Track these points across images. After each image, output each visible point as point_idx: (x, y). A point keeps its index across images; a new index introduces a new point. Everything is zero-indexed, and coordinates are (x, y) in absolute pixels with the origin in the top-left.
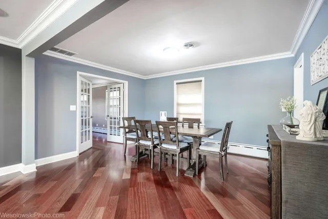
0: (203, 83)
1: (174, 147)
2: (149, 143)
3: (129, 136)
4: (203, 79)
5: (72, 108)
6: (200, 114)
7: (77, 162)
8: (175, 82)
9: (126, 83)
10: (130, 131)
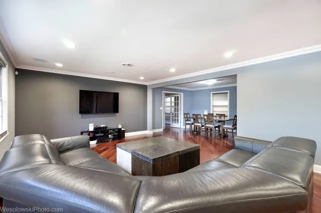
0: (228, 94)
1: (212, 126)
2: (200, 124)
3: (187, 122)
4: (228, 91)
5: (161, 108)
6: (227, 112)
7: (162, 133)
8: (212, 93)
9: (182, 94)
10: (188, 120)
